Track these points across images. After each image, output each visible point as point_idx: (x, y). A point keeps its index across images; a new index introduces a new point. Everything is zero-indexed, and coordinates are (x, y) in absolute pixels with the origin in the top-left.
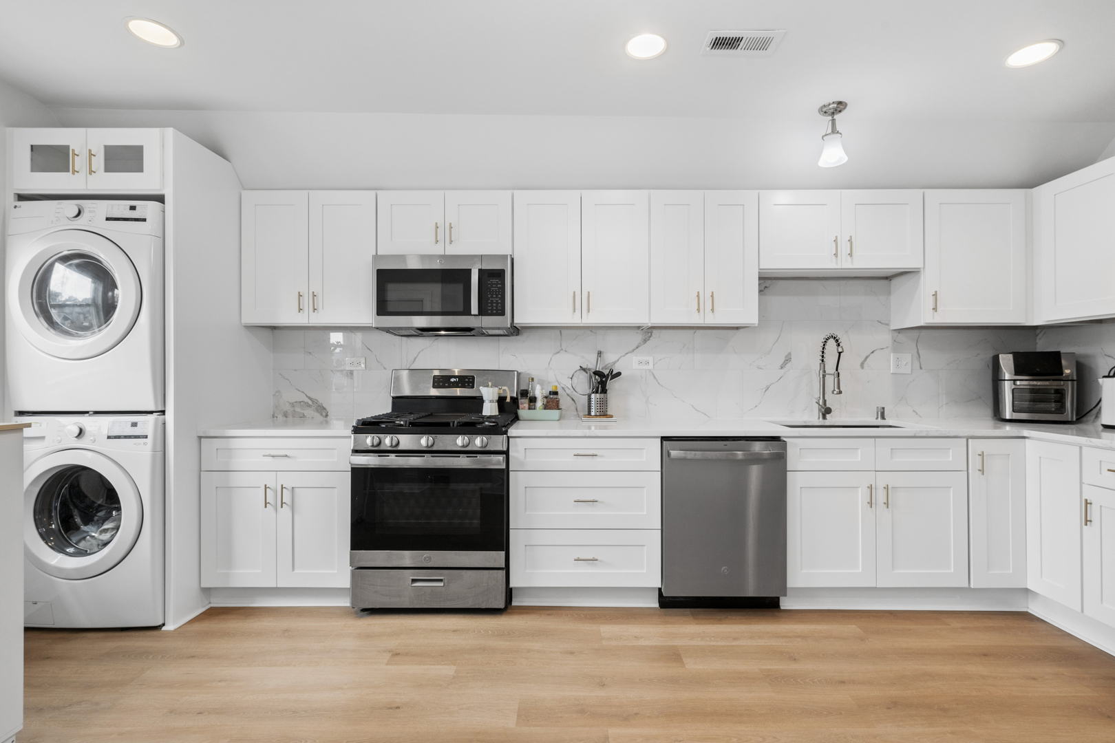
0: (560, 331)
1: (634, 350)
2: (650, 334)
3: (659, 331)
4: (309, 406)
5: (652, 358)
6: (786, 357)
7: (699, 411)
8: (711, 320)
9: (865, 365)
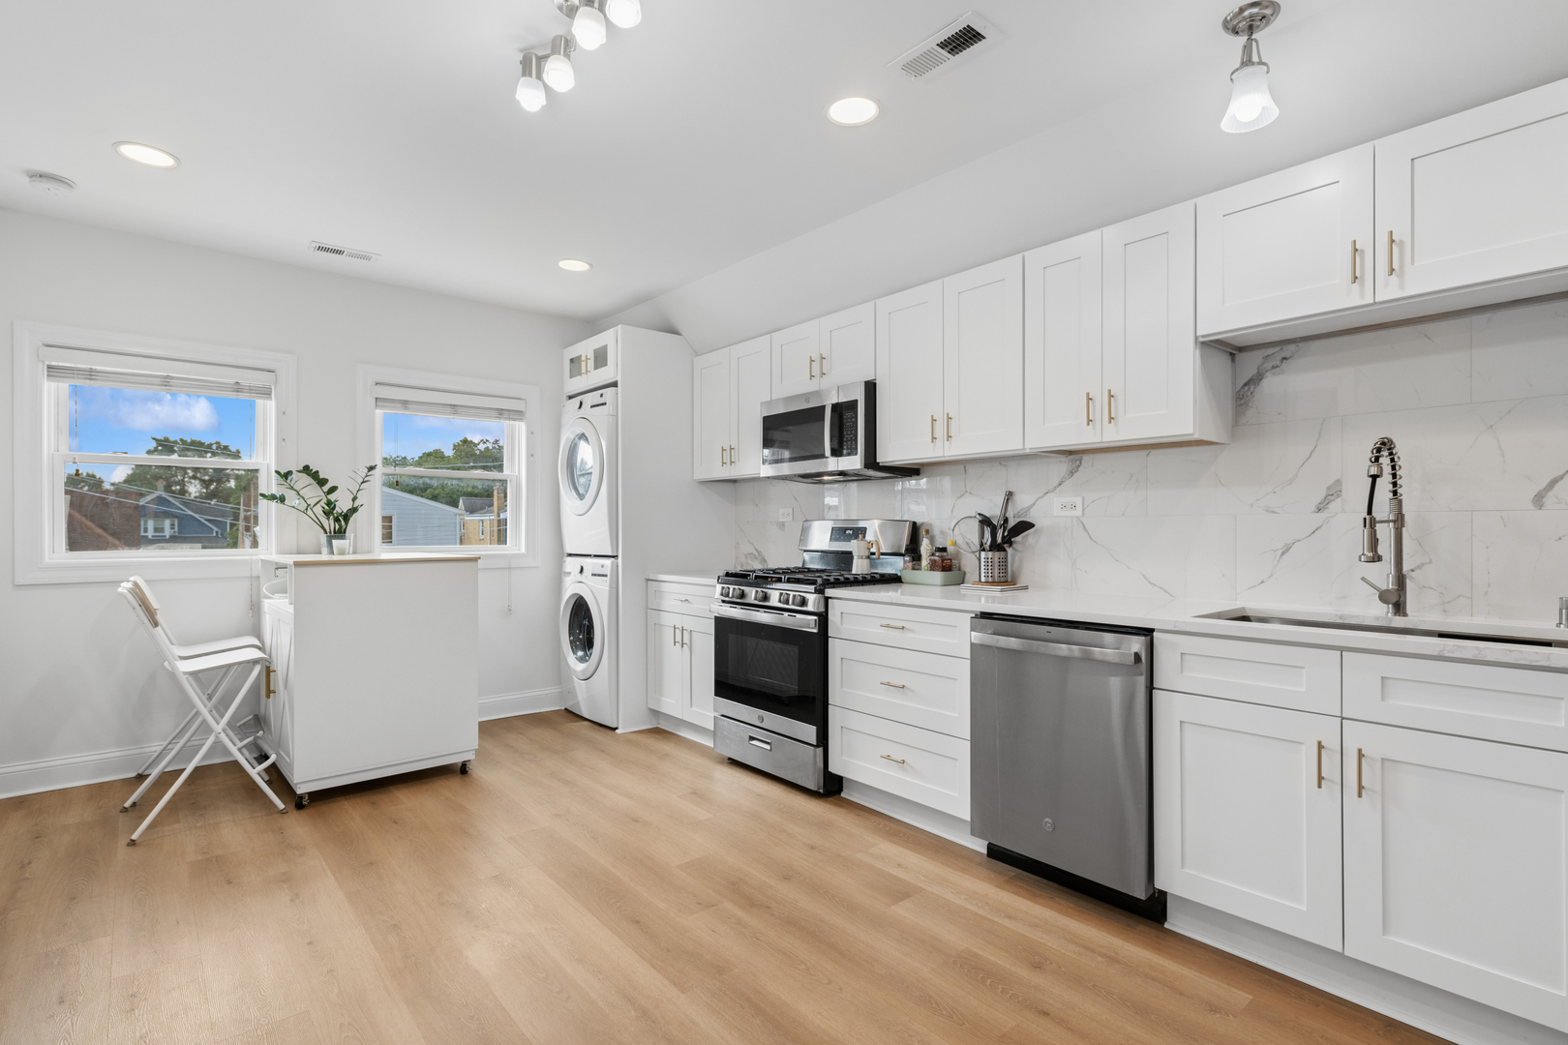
0: (965, 467)
1: (1055, 488)
2: (1078, 462)
3: (1092, 456)
4: (756, 558)
5: (1081, 498)
6: (1329, 488)
7: (1154, 584)
8: (1112, 435)
9: (1549, 500)
